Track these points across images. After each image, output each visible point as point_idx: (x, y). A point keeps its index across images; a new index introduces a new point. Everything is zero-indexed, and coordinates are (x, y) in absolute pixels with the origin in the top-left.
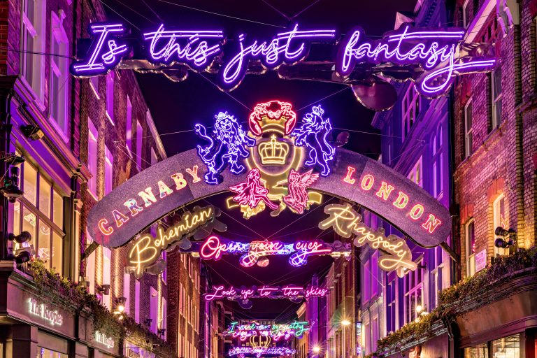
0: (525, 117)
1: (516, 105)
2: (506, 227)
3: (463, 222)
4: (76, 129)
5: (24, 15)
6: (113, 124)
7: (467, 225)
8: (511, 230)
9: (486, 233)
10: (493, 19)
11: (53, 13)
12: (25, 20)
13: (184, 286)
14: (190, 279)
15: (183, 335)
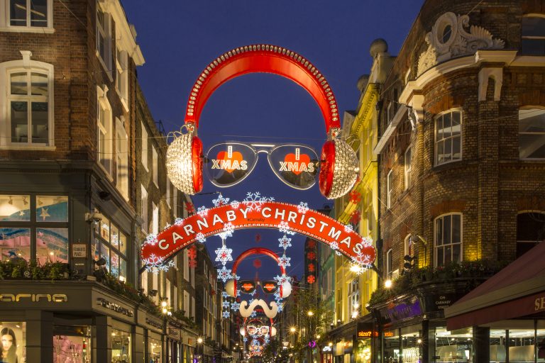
0: (426, 183)
1: (419, 176)
2: (412, 255)
3: (384, 251)
4: (133, 192)
5: (99, 121)
6: (158, 187)
7: (388, 253)
8: (414, 258)
9: (400, 259)
10: (402, 123)
11: (117, 119)
12: (99, 124)
13: (206, 289)
14: (210, 285)
15: (206, 320)
